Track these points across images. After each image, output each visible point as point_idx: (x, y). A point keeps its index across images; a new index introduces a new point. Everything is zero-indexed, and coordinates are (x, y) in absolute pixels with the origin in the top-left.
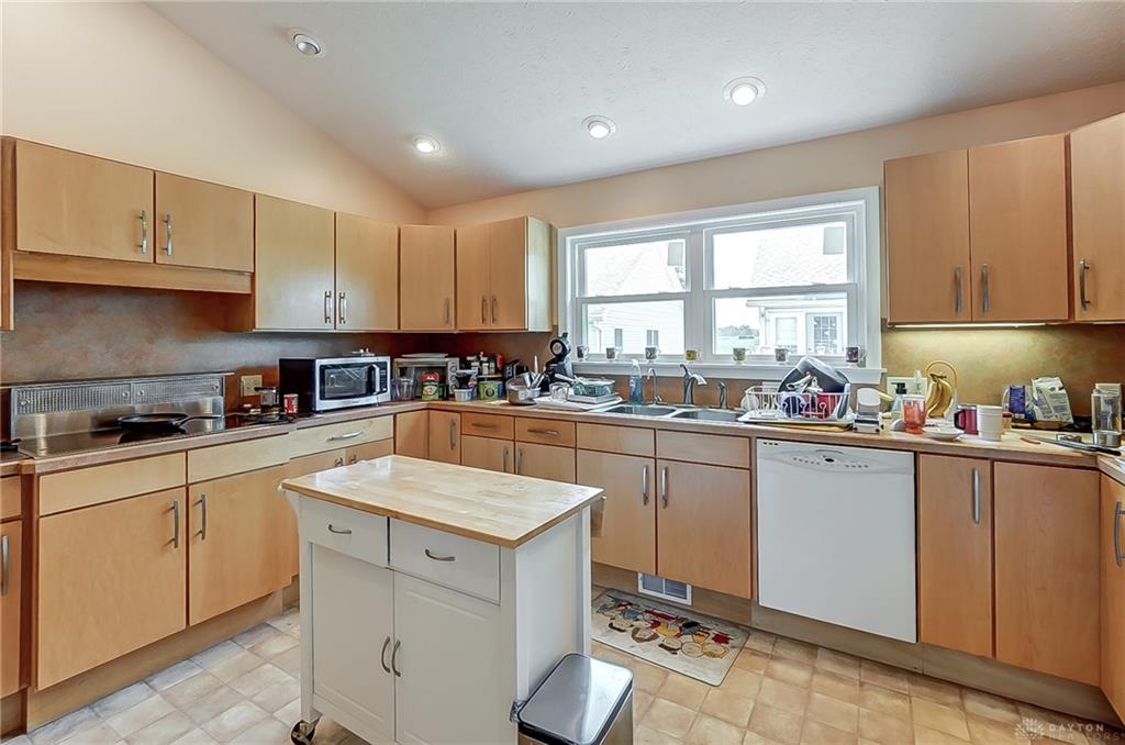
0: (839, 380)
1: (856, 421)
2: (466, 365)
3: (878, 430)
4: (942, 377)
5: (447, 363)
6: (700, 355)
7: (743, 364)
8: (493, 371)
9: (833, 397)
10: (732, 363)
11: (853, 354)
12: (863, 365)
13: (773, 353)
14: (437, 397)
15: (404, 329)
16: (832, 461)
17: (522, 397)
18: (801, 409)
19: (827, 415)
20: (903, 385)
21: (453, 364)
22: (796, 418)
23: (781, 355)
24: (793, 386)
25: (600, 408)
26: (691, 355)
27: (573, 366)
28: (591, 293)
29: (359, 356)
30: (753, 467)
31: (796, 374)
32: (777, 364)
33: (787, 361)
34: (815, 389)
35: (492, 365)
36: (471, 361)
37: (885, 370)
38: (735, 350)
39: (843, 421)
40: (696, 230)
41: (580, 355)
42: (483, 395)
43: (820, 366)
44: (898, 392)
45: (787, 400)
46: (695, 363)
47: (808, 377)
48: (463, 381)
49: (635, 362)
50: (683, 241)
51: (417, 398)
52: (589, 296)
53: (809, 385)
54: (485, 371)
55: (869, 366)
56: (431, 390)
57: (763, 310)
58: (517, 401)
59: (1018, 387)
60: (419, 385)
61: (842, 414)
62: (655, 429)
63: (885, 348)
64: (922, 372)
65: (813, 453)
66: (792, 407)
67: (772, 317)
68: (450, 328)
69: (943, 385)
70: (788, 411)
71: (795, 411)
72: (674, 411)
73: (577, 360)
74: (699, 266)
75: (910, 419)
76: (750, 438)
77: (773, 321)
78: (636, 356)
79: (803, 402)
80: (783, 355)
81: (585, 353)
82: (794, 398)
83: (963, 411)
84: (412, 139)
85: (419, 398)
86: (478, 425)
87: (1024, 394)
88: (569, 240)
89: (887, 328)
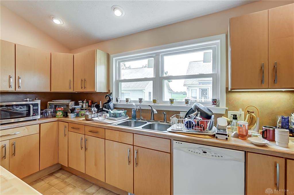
0: (209, 113)
1: (217, 134)
2: (77, 104)
3: (227, 139)
4: (252, 112)
5: (69, 103)
6: (158, 101)
7: (173, 105)
8: (87, 106)
9: (207, 122)
10: (169, 105)
11: (215, 102)
12: (218, 106)
13: (184, 101)
14: (62, 116)
15: (53, 91)
16: (206, 153)
17: (90, 118)
18: (193, 127)
19: (204, 129)
20: (236, 116)
21: (71, 104)
22: (191, 131)
23: (187, 102)
24: (190, 116)
25: (116, 123)
26: (154, 101)
27: (114, 105)
28: (122, 78)
29: (27, 101)
30: (172, 153)
31: (192, 110)
32: (186, 105)
33: (189, 104)
34: (199, 118)
35: (87, 104)
36: (79, 103)
37: (227, 108)
38: (170, 99)
39: (211, 133)
40: (157, 54)
41: (117, 101)
42: (80, 115)
43: (201, 107)
44: (234, 118)
45: (187, 123)
46: (156, 104)
47: (196, 112)
48: (73, 111)
49: (134, 104)
50: (153, 59)
51: (54, 116)
52: (122, 79)
53: (197, 115)
54: (84, 106)
55: (221, 107)
56: (59, 114)
57: (188, 87)
58: (88, 119)
59: (286, 117)
60: (55, 112)
61: (210, 129)
62: (134, 133)
63: (227, 99)
64: (242, 109)
65: (197, 148)
66: (189, 125)
67: (190, 89)
68: (71, 91)
69: (252, 115)
70: (187, 127)
71: (190, 127)
72: (146, 123)
73: (116, 103)
74: (158, 67)
75: (241, 133)
76: (170, 139)
77: (190, 90)
78: (135, 101)
79: (194, 123)
80: (188, 102)
81: (119, 100)
82: (190, 122)
83: (266, 130)
84: (51, 17)
85: (55, 117)
86: (73, 128)
87: (288, 120)
88: (114, 59)
89: (228, 92)
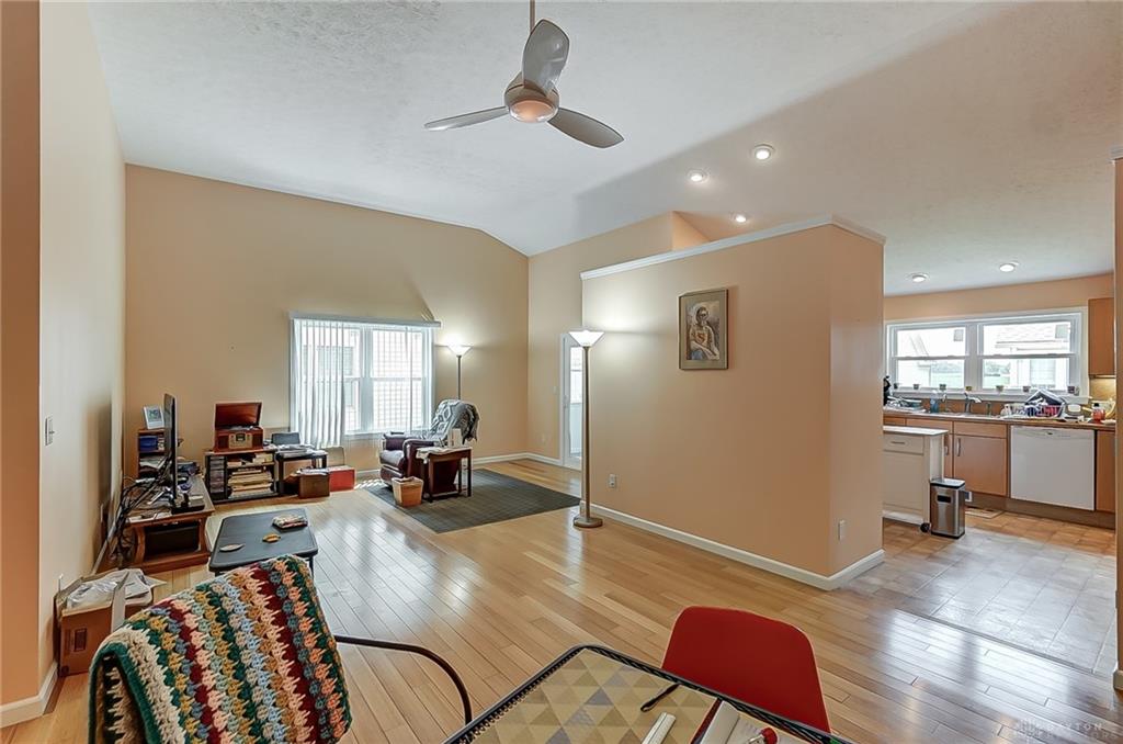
0: (1060, 401)
1: (1066, 418)
3: (1077, 422)
6: (974, 388)
7: (1003, 393)
9: (1055, 408)
10: (996, 393)
11: (1073, 390)
12: (1077, 395)
13: (1022, 388)
16: (1052, 434)
18: (1036, 413)
19: (1050, 416)
22: (1033, 417)
23: (1026, 389)
24: (1032, 403)
26: (969, 388)
28: (902, 355)
30: (1008, 438)
31: (1034, 398)
32: (1024, 394)
33: (1029, 392)
34: (1044, 403)
37: (1091, 398)
38: (997, 386)
39: (1059, 418)
40: (973, 324)
43: (1049, 394)
44: (1094, 406)
45: (1028, 409)
46: (972, 393)
47: (1042, 399)
49: (933, 392)
50: (964, 329)
53: (1042, 402)
55: (1081, 395)
62: (954, 421)
63: (1091, 387)
66: (1031, 412)
70: (1029, 414)
71: (1033, 414)
74: (975, 342)
76: (1008, 424)
79: (1037, 410)
80: (1028, 389)
81: (900, 386)
82: (1032, 408)
88: (888, 327)
89: (1092, 377)
